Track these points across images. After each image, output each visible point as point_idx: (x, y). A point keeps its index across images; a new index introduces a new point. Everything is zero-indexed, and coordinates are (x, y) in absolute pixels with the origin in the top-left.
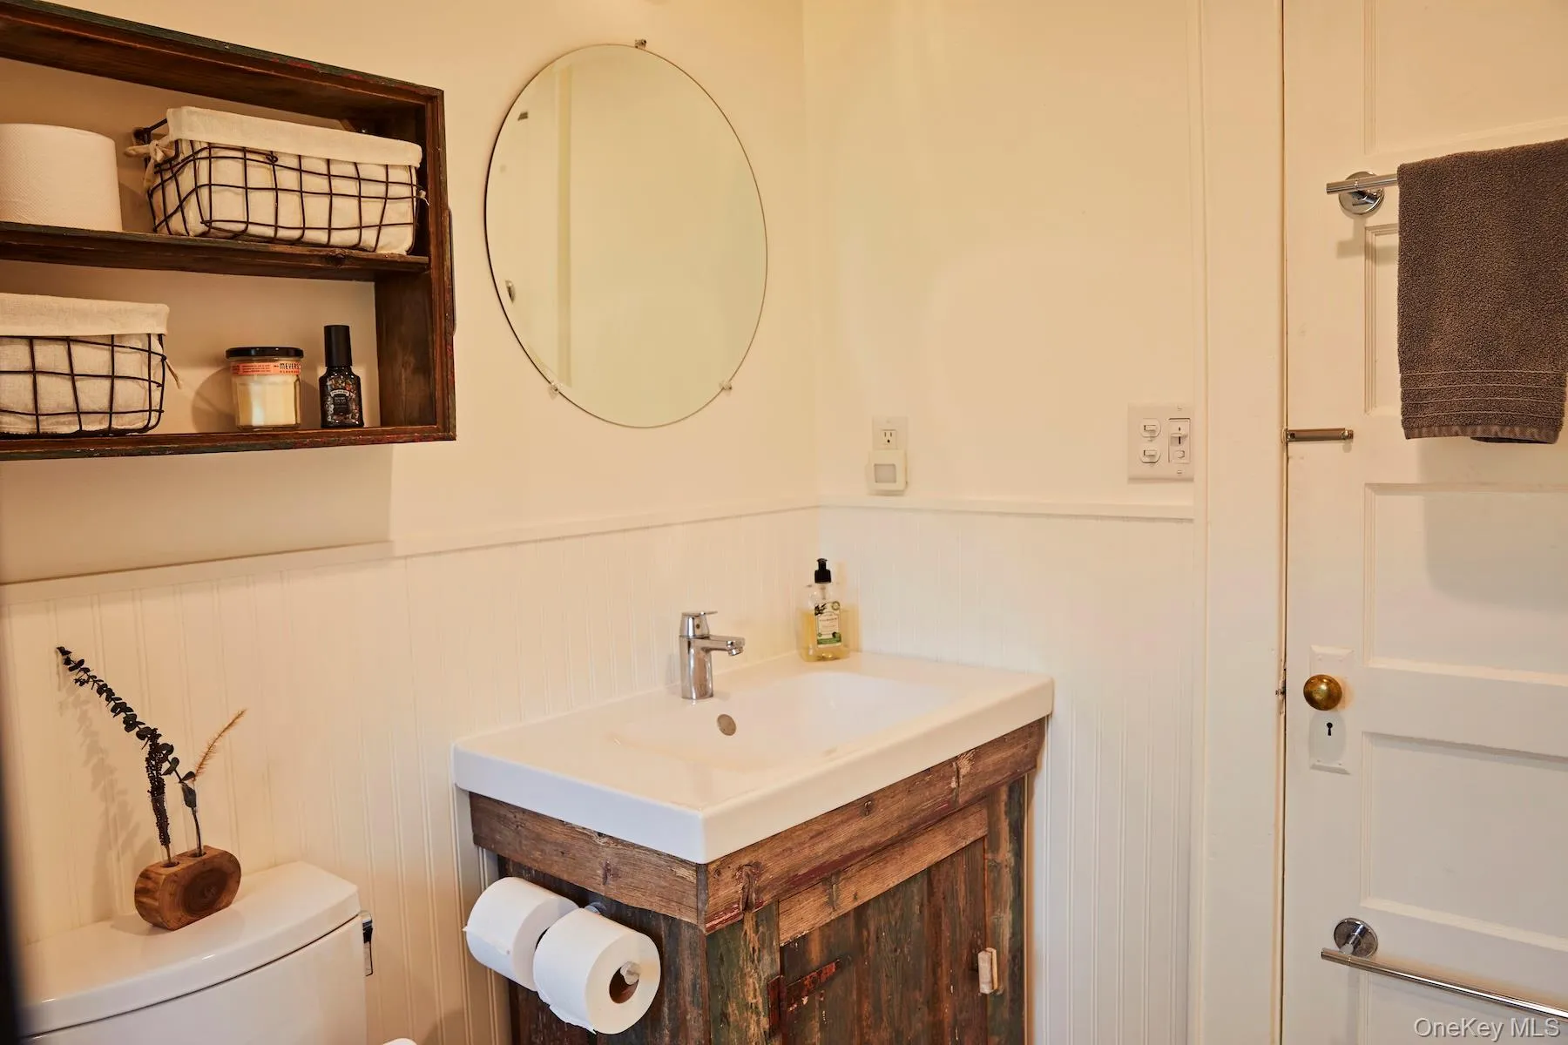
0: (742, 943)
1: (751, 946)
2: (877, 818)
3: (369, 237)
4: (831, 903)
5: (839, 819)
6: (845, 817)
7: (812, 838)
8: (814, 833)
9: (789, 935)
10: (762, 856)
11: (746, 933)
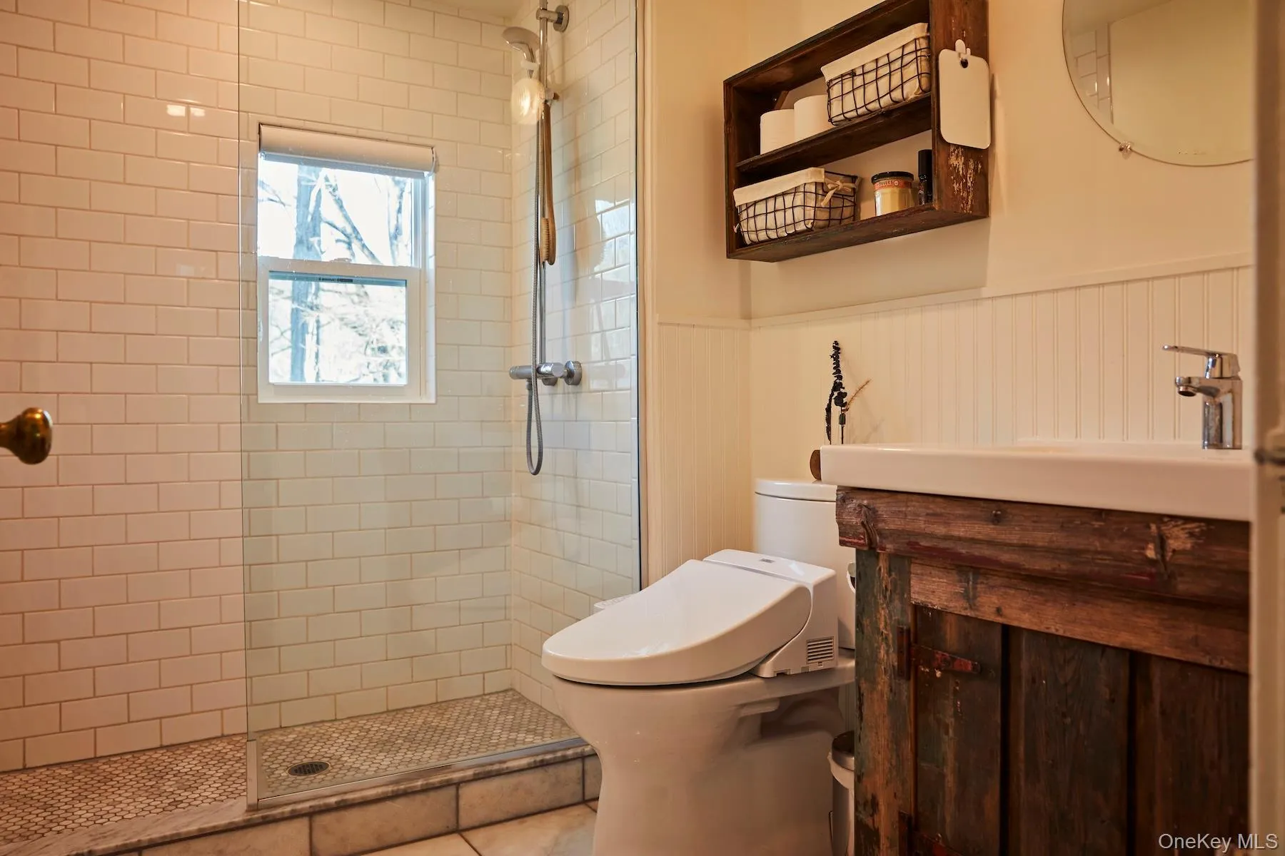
0: (877, 575)
1: (884, 582)
2: (1012, 534)
3: (897, 95)
4: (970, 598)
5: (961, 512)
6: (967, 513)
7: (927, 514)
8: (931, 511)
9: (923, 599)
10: (882, 507)
11: (880, 569)
